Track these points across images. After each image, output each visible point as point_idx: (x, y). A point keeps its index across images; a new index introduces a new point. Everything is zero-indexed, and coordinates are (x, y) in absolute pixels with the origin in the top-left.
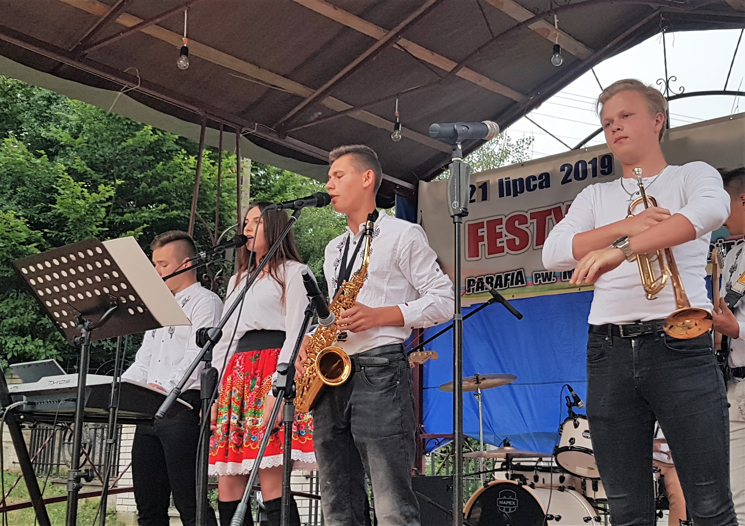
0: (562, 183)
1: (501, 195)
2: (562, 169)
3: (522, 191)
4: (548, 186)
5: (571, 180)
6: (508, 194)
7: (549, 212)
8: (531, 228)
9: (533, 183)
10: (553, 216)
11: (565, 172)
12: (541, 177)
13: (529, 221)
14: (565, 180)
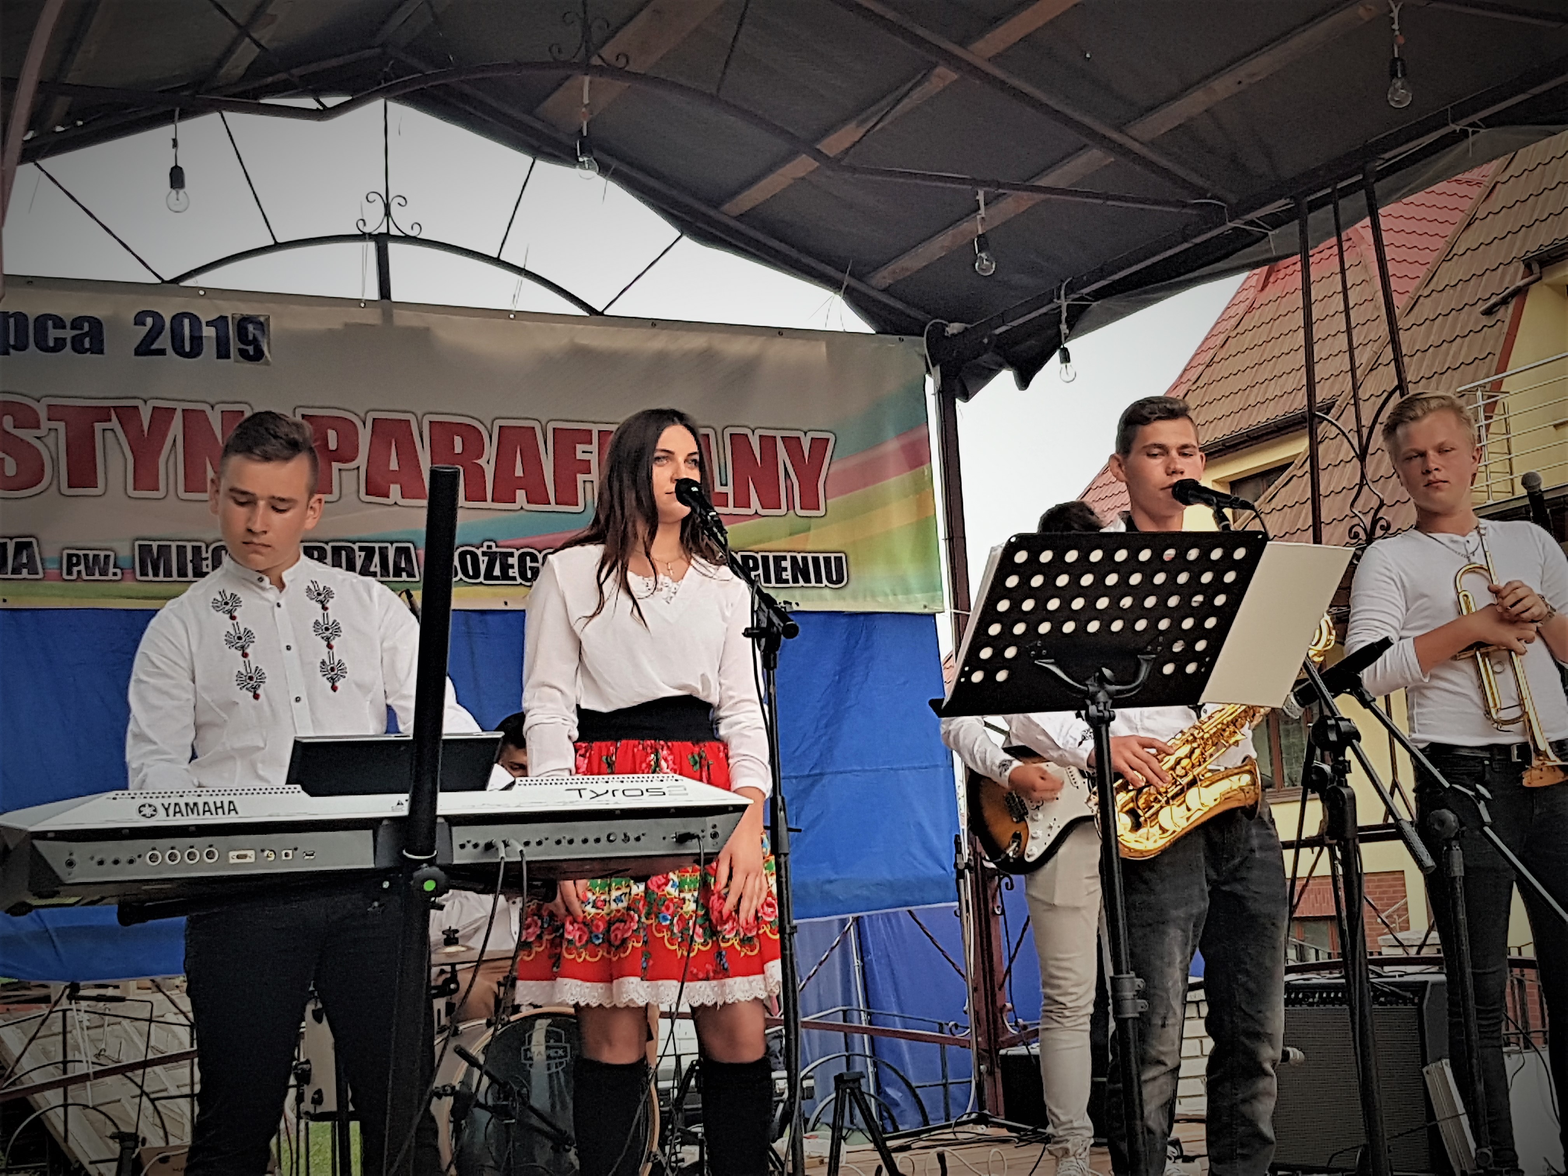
0: (138, 352)
2: (139, 320)
3: (22, 347)
4: (97, 349)
5: (162, 352)
7: (103, 414)
8: (50, 440)
9: (53, 333)
10: (115, 423)
11: (144, 330)
12: (77, 323)
13: (45, 424)
14: (145, 349)
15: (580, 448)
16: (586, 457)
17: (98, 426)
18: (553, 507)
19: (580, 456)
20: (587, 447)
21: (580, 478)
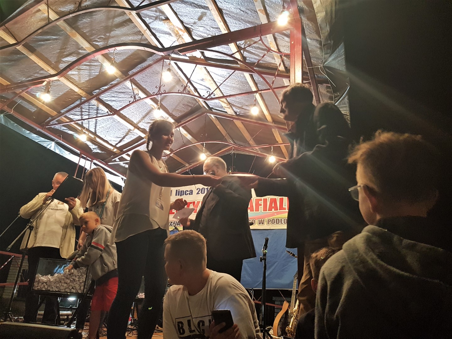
0: (197, 194)
1: (176, 195)
2: (197, 189)
3: (183, 195)
4: (192, 194)
5: (199, 194)
6: (179, 195)
7: (191, 203)
9: (187, 193)
10: (192, 204)
11: (198, 191)
12: (190, 191)
14: (198, 193)
15: (260, 202)
16: (261, 203)
17: (190, 205)
18: (254, 212)
19: (260, 203)
20: (261, 202)
21: (260, 207)
